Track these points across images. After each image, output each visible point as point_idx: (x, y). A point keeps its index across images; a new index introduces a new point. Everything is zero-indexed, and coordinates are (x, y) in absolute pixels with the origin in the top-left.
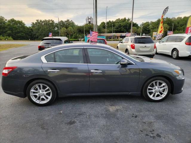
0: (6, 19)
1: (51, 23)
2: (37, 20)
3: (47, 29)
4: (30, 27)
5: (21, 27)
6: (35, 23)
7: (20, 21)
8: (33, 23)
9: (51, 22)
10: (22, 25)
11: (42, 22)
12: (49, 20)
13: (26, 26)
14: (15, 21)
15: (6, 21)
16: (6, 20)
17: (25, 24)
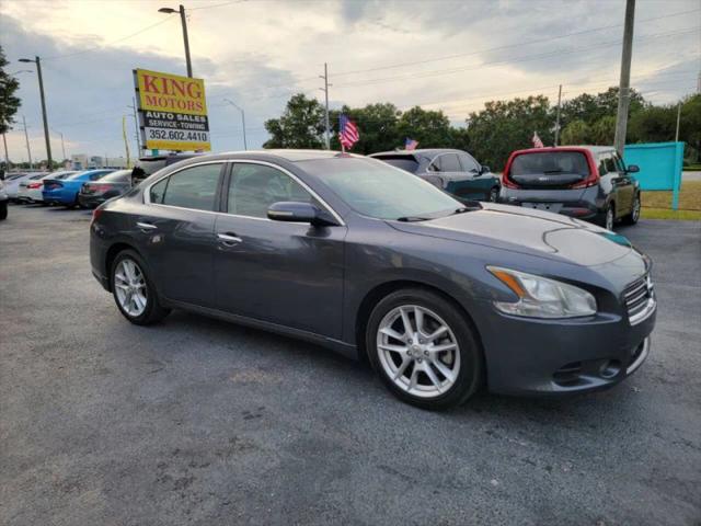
0: (398, 109)
1: (536, 109)
2: (488, 105)
3: (516, 133)
4: (462, 130)
5: (436, 132)
6: (478, 115)
7: (435, 114)
8: (473, 116)
9: (538, 104)
10: (439, 124)
11: (504, 108)
12: (531, 98)
13: (452, 128)
14: (423, 112)
15: (398, 117)
16: (399, 114)
17: (448, 122)
